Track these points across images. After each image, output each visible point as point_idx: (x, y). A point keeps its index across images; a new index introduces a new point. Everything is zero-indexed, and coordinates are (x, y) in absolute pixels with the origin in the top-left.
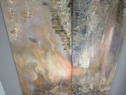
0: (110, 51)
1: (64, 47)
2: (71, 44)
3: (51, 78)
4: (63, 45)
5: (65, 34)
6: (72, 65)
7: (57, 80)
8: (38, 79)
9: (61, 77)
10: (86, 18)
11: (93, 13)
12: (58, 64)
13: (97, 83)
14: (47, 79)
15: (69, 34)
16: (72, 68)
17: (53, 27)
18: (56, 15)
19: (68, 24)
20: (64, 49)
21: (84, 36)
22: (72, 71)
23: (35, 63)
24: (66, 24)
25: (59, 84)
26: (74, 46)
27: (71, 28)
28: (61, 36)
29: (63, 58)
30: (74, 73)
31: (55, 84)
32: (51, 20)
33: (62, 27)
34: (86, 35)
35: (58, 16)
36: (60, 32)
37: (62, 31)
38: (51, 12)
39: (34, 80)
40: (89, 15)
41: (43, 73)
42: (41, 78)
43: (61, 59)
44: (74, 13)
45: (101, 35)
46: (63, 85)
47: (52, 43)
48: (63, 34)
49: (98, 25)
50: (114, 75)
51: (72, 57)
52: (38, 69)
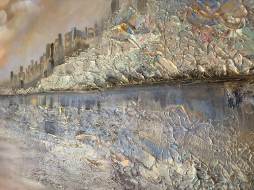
1: (16, 73)
2: (21, 91)
4: (21, 68)
5: (46, 72)
10: (81, 132)
11: (92, 154)
15: (44, 84)
17: (60, 36)
18: (88, 42)
19: (67, 78)
20: (12, 73)
21: (38, 128)
24: (69, 73)
27: (57, 90)
28: (42, 59)
32: (77, 29)
33: (61, 62)
34: (42, 134)
35: (87, 46)
36: (50, 59)
37: (52, 62)
38: (96, 25)
40: (86, 141)
44: (94, 96)
45: (42, 177)
48: (46, 66)
49: (64, 170)
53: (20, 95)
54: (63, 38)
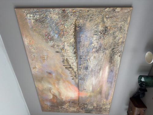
0: (107, 82)
1: (72, 78)
2: (77, 76)
3: (63, 97)
4: (71, 76)
5: (72, 69)
6: (79, 89)
7: (67, 99)
8: (53, 98)
9: (71, 98)
10: (87, 60)
11: (92, 58)
12: (68, 88)
13: (99, 102)
14: (60, 99)
15: (75, 70)
16: (79, 91)
17: (64, 66)
18: (66, 59)
19: (74, 64)
20: (72, 79)
21: (86, 71)
22: (79, 94)
23: (51, 87)
24: (73, 63)
25: (69, 102)
26: (80, 77)
27: (77, 66)
28: (69, 71)
29: (72, 85)
30: (80, 95)
31: (66, 102)
32: (62, 61)
33: (70, 65)
34: (88, 70)
35: (67, 59)
36: (69, 68)
37: (70, 68)
38: (62, 56)
39: (50, 99)
40: (89, 59)
41: (57, 94)
42: (55, 97)
43: (70, 85)
44: (79, 57)
45: (99, 71)
46: (72, 102)
47: (63, 75)
48: (71, 69)
49: (96, 65)
50: (112, 97)
51: (78, 84)
52: (53, 91)
53: (78, 76)
54: (64, 65)
